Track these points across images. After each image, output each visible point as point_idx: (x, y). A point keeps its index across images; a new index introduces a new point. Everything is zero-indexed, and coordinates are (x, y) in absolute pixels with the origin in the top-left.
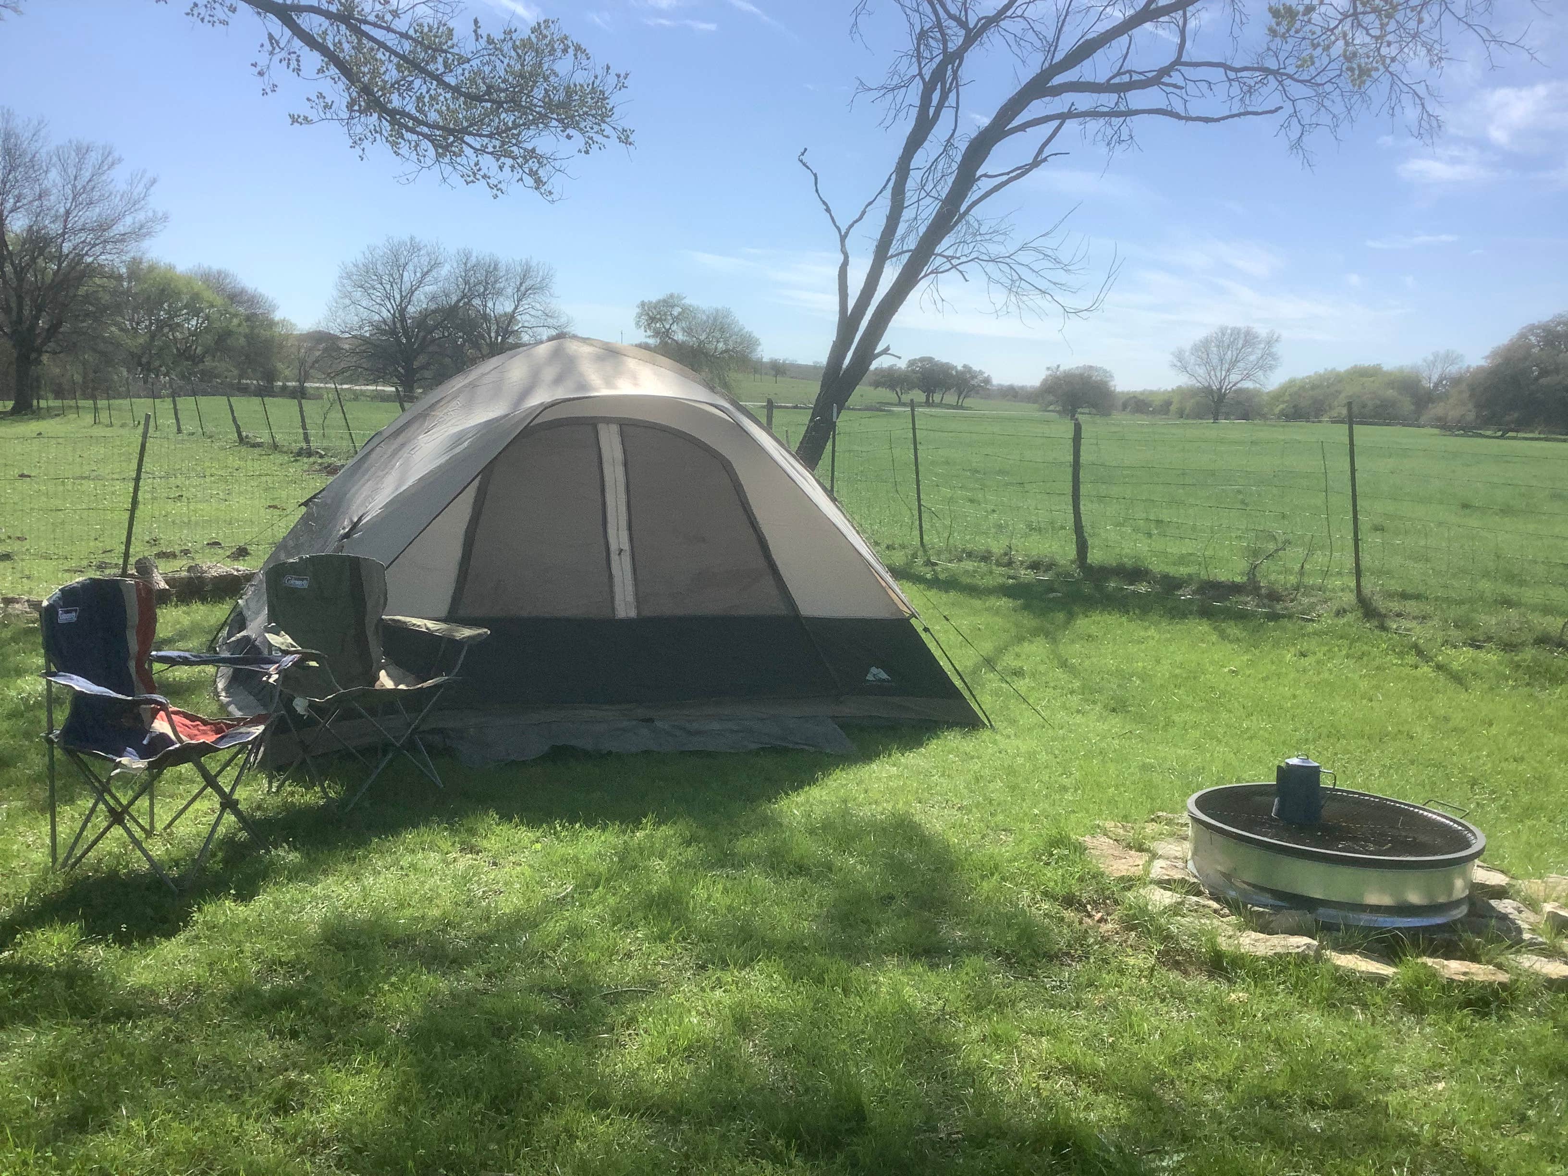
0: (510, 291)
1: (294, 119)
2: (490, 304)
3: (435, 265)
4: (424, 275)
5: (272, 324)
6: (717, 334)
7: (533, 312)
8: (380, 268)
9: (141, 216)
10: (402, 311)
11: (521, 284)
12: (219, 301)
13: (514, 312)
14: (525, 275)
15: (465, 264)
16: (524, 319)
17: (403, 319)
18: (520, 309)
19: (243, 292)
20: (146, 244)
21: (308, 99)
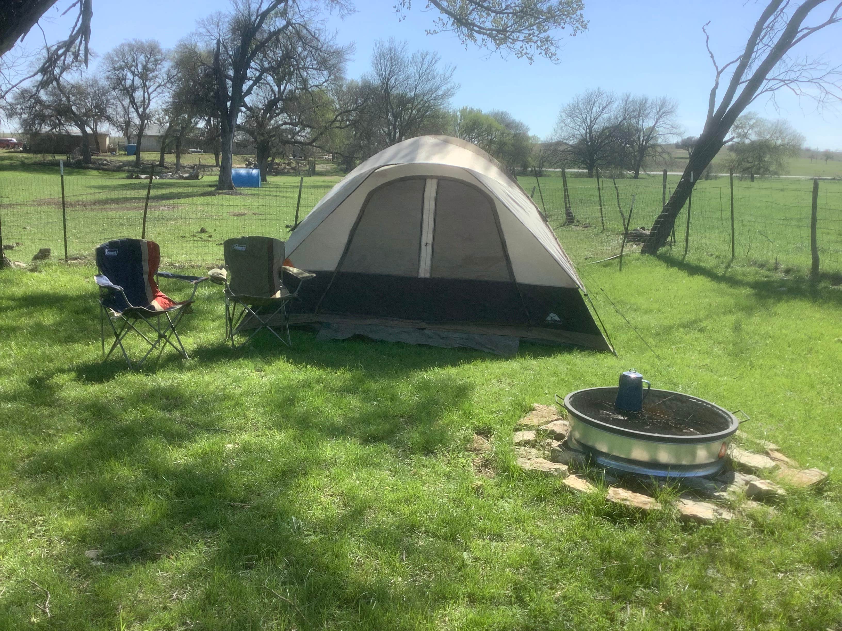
0: (652, 115)
1: (428, 32)
2: (640, 123)
3: (610, 103)
4: (604, 108)
5: (528, 138)
6: (778, 135)
7: (665, 126)
8: (581, 106)
9: (449, 86)
10: (590, 127)
11: (660, 110)
12: (501, 127)
13: (654, 126)
14: (662, 105)
15: (626, 101)
16: (660, 129)
17: (591, 132)
18: (658, 124)
19: (514, 122)
20: (451, 100)
21: (434, 21)
